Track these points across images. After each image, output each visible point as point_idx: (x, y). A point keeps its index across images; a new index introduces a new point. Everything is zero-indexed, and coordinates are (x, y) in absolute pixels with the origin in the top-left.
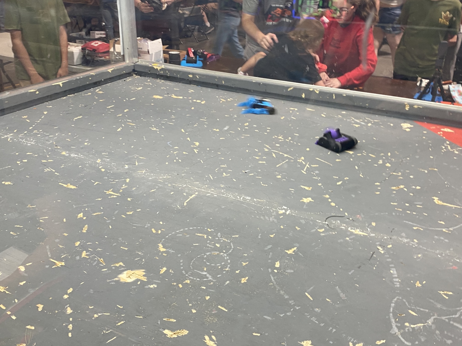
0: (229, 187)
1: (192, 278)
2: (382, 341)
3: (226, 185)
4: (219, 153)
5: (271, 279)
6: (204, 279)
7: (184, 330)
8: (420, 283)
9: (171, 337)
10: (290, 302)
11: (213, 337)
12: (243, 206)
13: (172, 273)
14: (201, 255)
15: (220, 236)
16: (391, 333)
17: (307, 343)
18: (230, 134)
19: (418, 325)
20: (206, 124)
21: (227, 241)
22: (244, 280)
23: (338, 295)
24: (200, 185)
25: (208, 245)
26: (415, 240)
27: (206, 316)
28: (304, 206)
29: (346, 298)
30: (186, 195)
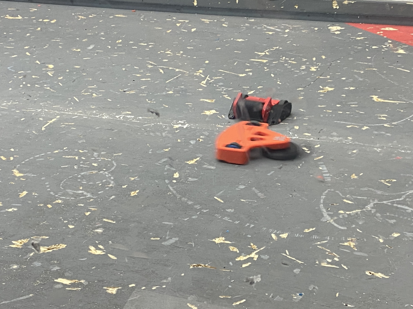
0: (103, 108)
1: (64, 198)
2: (311, 230)
3: (98, 106)
4: (84, 74)
5: (169, 189)
6: (81, 197)
7: (60, 244)
8: (356, 175)
9: (45, 252)
10: (196, 206)
11: (101, 247)
12: (125, 125)
13: (36, 195)
14: (73, 176)
15: (97, 156)
16: (322, 221)
17: (219, 239)
18: (97, 53)
19: (354, 211)
20: (61, 45)
21: (107, 160)
22: (133, 194)
23: (256, 194)
24: (61, 108)
25: (81, 165)
26: (349, 138)
27: (89, 230)
28: (206, 118)
29: (265, 197)
30: (43, 121)
